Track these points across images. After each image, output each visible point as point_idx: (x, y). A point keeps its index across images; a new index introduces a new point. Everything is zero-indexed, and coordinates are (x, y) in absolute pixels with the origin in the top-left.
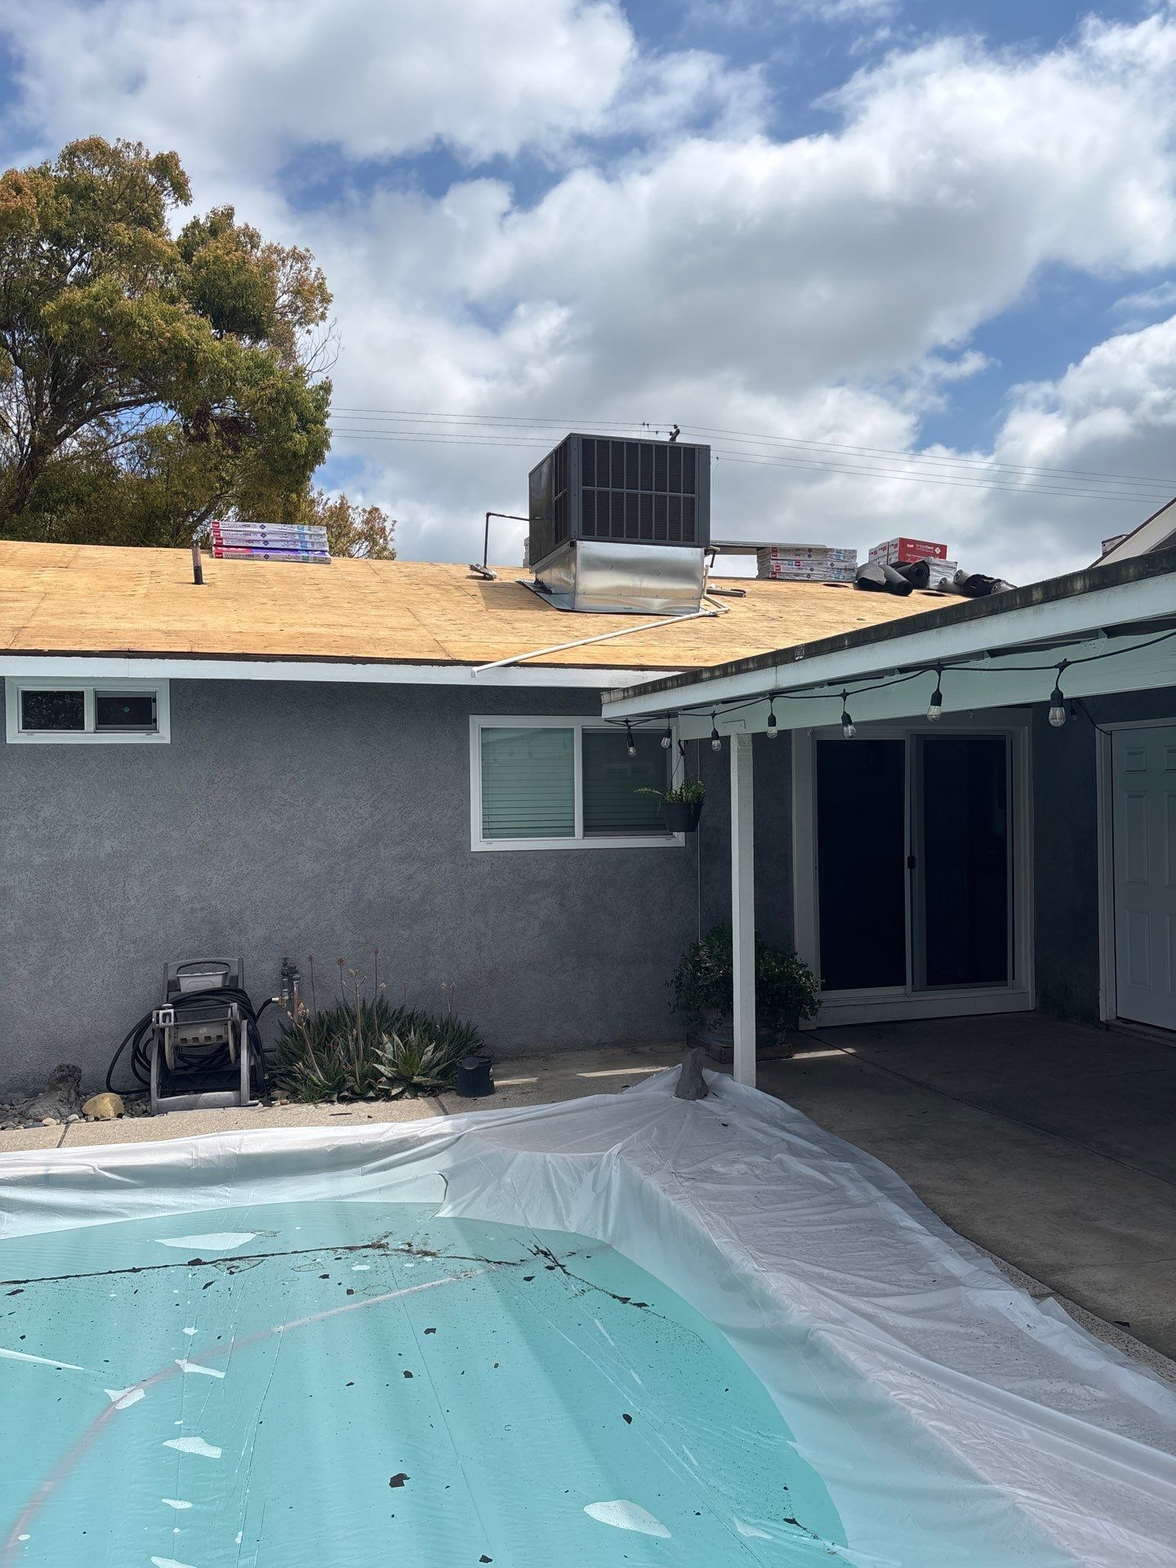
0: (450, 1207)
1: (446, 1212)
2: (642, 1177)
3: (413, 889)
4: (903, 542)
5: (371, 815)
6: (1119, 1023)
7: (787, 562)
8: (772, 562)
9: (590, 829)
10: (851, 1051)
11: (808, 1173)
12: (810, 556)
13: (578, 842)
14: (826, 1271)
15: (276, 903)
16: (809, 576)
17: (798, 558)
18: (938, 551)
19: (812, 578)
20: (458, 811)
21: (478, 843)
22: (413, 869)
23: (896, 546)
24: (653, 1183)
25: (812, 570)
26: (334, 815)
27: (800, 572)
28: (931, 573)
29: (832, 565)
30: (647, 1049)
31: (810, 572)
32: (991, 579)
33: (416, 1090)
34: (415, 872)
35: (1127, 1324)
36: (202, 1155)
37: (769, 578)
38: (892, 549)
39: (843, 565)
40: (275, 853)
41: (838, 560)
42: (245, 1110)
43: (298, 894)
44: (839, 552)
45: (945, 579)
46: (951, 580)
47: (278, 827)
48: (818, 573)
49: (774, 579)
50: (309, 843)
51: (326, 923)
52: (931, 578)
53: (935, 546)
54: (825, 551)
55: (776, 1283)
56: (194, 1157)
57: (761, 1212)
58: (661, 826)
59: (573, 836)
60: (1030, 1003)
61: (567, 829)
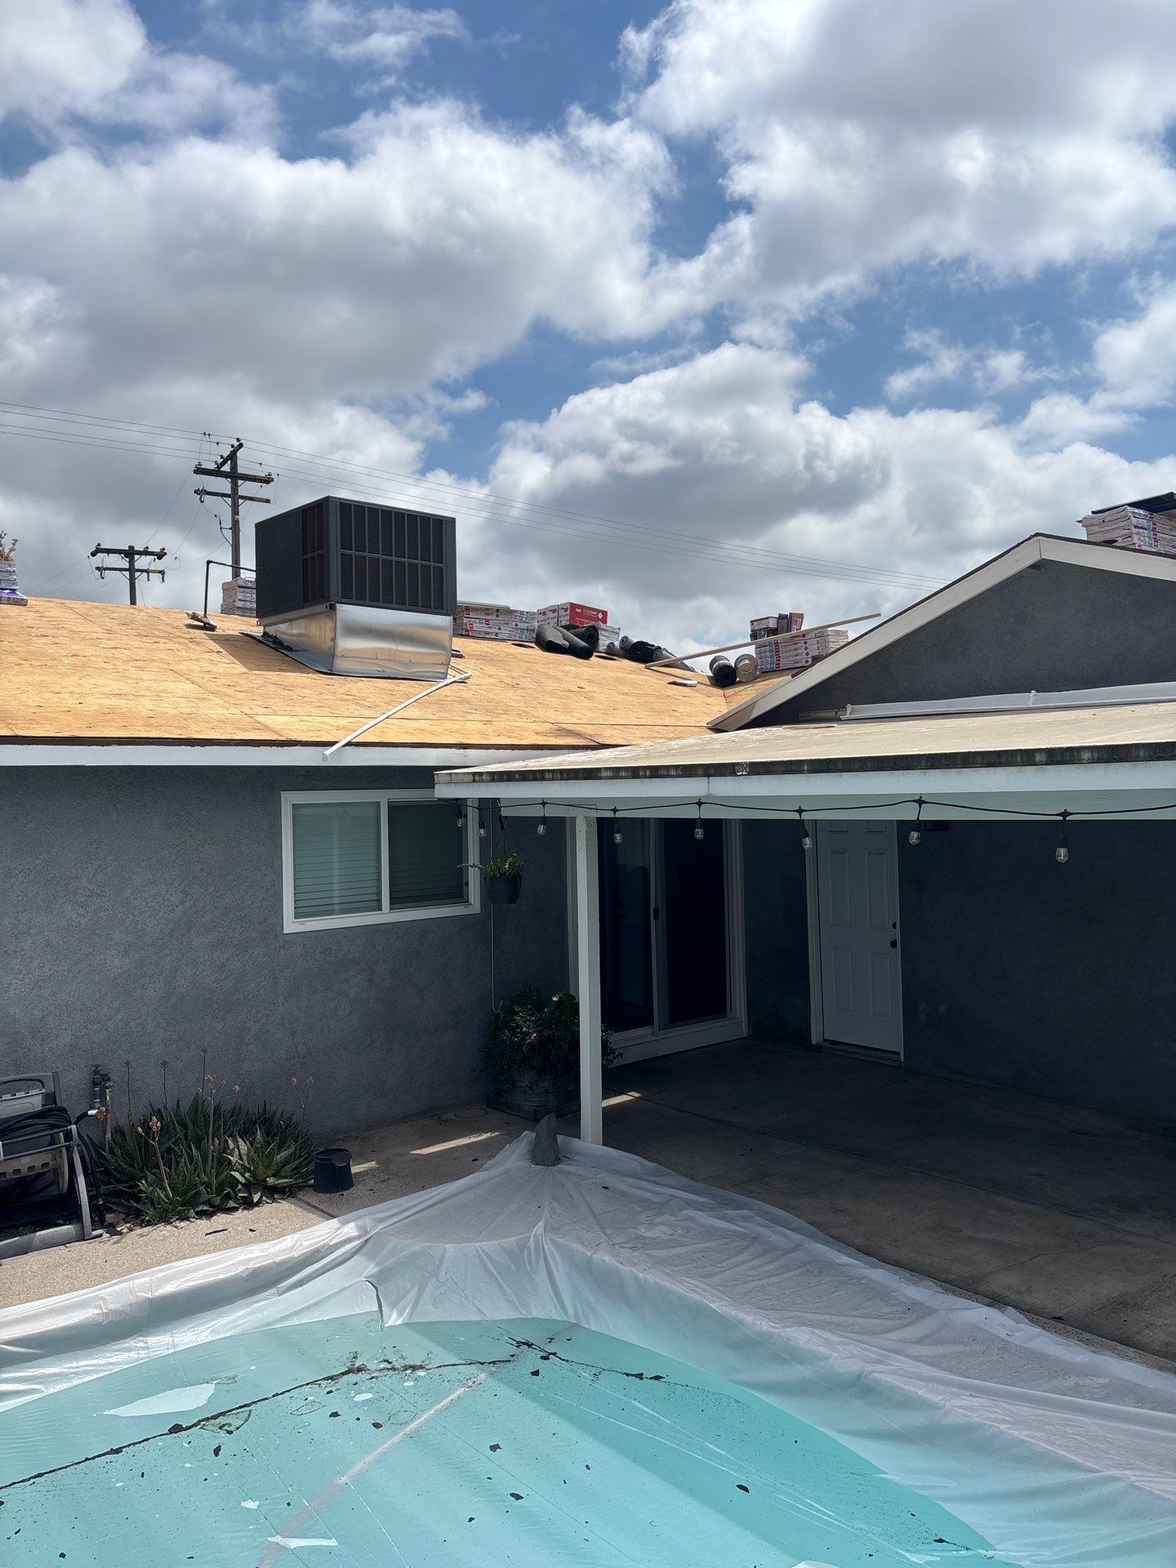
0: (395, 1315)
1: (393, 1319)
2: (589, 1253)
3: (226, 978)
4: (573, 606)
5: (182, 902)
6: (828, 1045)
7: (478, 620)
8: (465, 620)
9: (397, 902)
10: (637, 1095)
11: (720, 1225)
12: (497, 616)
13: (386, 915)
14: (827, 1318)
15: (83, 1005)
16: (497, 634)
17: (488, 617)
18: (600, 616)
19: (500, 636)
20: (270, 893)
21: (291, 925)
22: (227, 955)
23: (566, 610)
24: (605, 1257)
25: (499, 629)
26: (144, 904)
27: (490, 630)
28: (600, 637)
29: (516, 625)
30: (451, 1115)
31: (497, 631)
32: (653, 646)
33: (275, 1193)
34: (228, 959)
35: (1060, 1318)
36: (112, 1307)
37: (463, 635)
38: (562, 613)
39: (525, 626)
40: (80, 950)
41: (522, 621)
42: (95, 1244)
43: (106, 993)
44: (522, 613)
45: (612, 643)
46: (617, 644)
47: (83, 921)
48: (505, 632)
49: (467, 636)
50: (117, 936)
51: (137, 1022)
52: (600, 642)
53: (598, 611)
54: (508, 612)
55: (802, 1337)
56: (105, 1311)
57: (721, 1271)
58: (457, 894)
59: (381, 910)
60: (744, 1030)
61: (374, 904)
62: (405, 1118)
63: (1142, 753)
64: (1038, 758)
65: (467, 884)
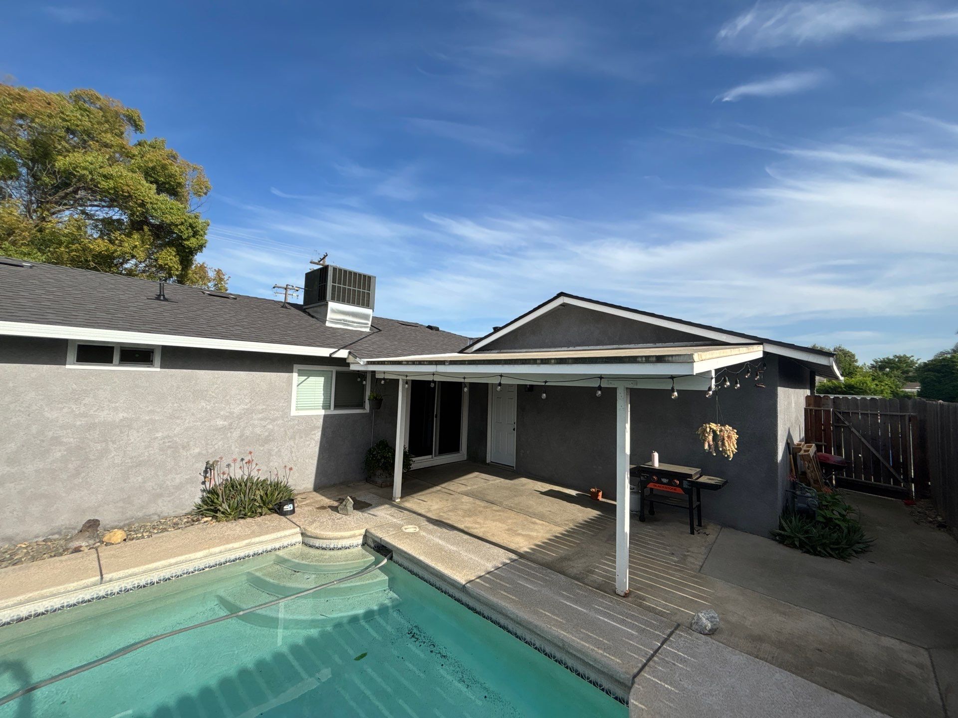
3: (266, 431)
6: (492, 463)
9: (337, 407)
13: (332, 411)
20: (286, 400)
21: (294, 413)
43: (216, 434)
47: (208, 407)
50: (222, 413)
51: (227, 445)
58: (361, 405)
59: (330, 409)
60: (465, 457)
61: (328, 407)
62: (334, 485)
63: (570, 361)
64: (538, 361)
65: (365, 402)
